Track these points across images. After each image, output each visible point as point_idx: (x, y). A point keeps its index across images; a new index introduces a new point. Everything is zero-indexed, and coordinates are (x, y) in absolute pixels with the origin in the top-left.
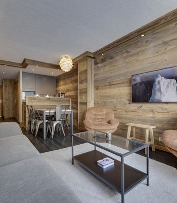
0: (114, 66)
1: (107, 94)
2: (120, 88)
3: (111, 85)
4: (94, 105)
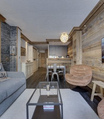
0: (92, 33)
1: (88, 56)
2: (96, 50)
3: (90, 48)
4: (82, 63)
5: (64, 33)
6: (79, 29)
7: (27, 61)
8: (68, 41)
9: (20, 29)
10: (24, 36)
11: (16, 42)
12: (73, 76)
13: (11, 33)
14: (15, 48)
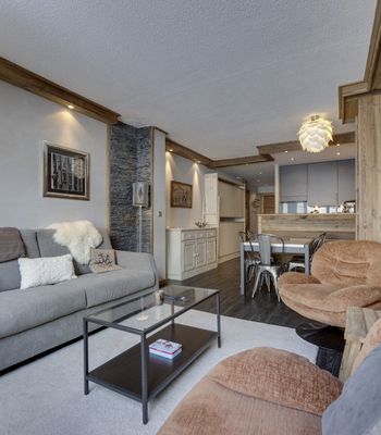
5: (314, 114)
6: (365, 90)
7: (197, 224)
8: (330, 143)
9: (160, 130)
10: (182, 147)
11: (150, 170)
12: (318, 282)
13: (138, 148)
14: (145, 187)
